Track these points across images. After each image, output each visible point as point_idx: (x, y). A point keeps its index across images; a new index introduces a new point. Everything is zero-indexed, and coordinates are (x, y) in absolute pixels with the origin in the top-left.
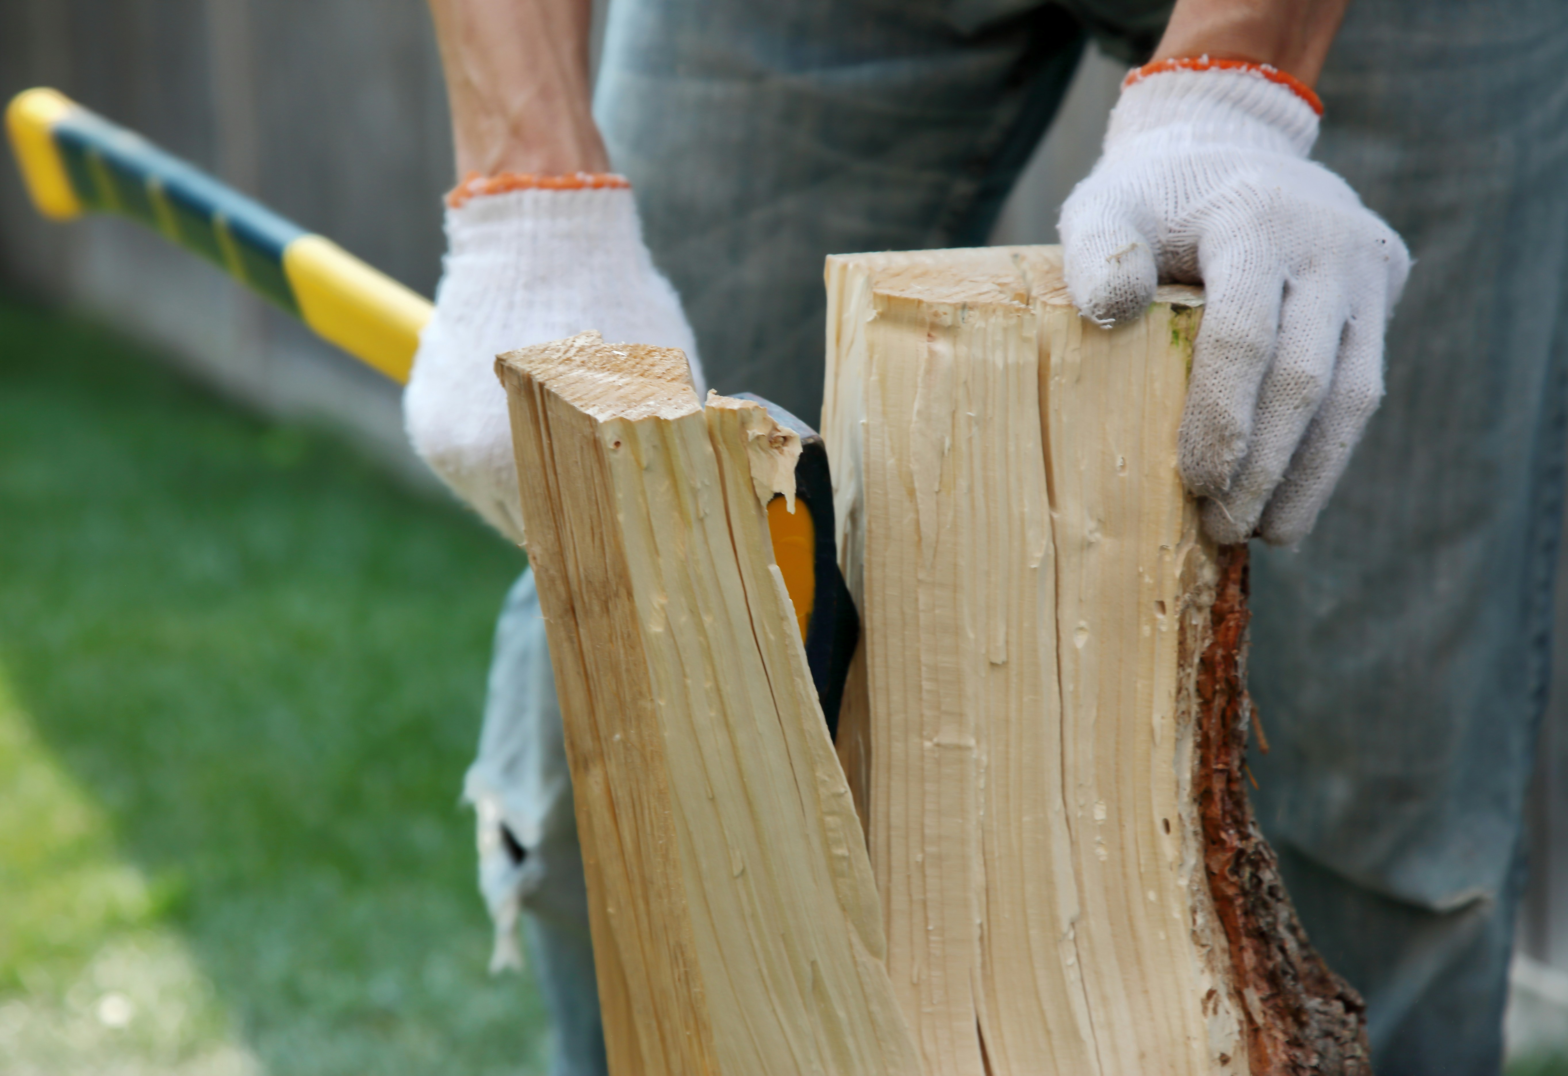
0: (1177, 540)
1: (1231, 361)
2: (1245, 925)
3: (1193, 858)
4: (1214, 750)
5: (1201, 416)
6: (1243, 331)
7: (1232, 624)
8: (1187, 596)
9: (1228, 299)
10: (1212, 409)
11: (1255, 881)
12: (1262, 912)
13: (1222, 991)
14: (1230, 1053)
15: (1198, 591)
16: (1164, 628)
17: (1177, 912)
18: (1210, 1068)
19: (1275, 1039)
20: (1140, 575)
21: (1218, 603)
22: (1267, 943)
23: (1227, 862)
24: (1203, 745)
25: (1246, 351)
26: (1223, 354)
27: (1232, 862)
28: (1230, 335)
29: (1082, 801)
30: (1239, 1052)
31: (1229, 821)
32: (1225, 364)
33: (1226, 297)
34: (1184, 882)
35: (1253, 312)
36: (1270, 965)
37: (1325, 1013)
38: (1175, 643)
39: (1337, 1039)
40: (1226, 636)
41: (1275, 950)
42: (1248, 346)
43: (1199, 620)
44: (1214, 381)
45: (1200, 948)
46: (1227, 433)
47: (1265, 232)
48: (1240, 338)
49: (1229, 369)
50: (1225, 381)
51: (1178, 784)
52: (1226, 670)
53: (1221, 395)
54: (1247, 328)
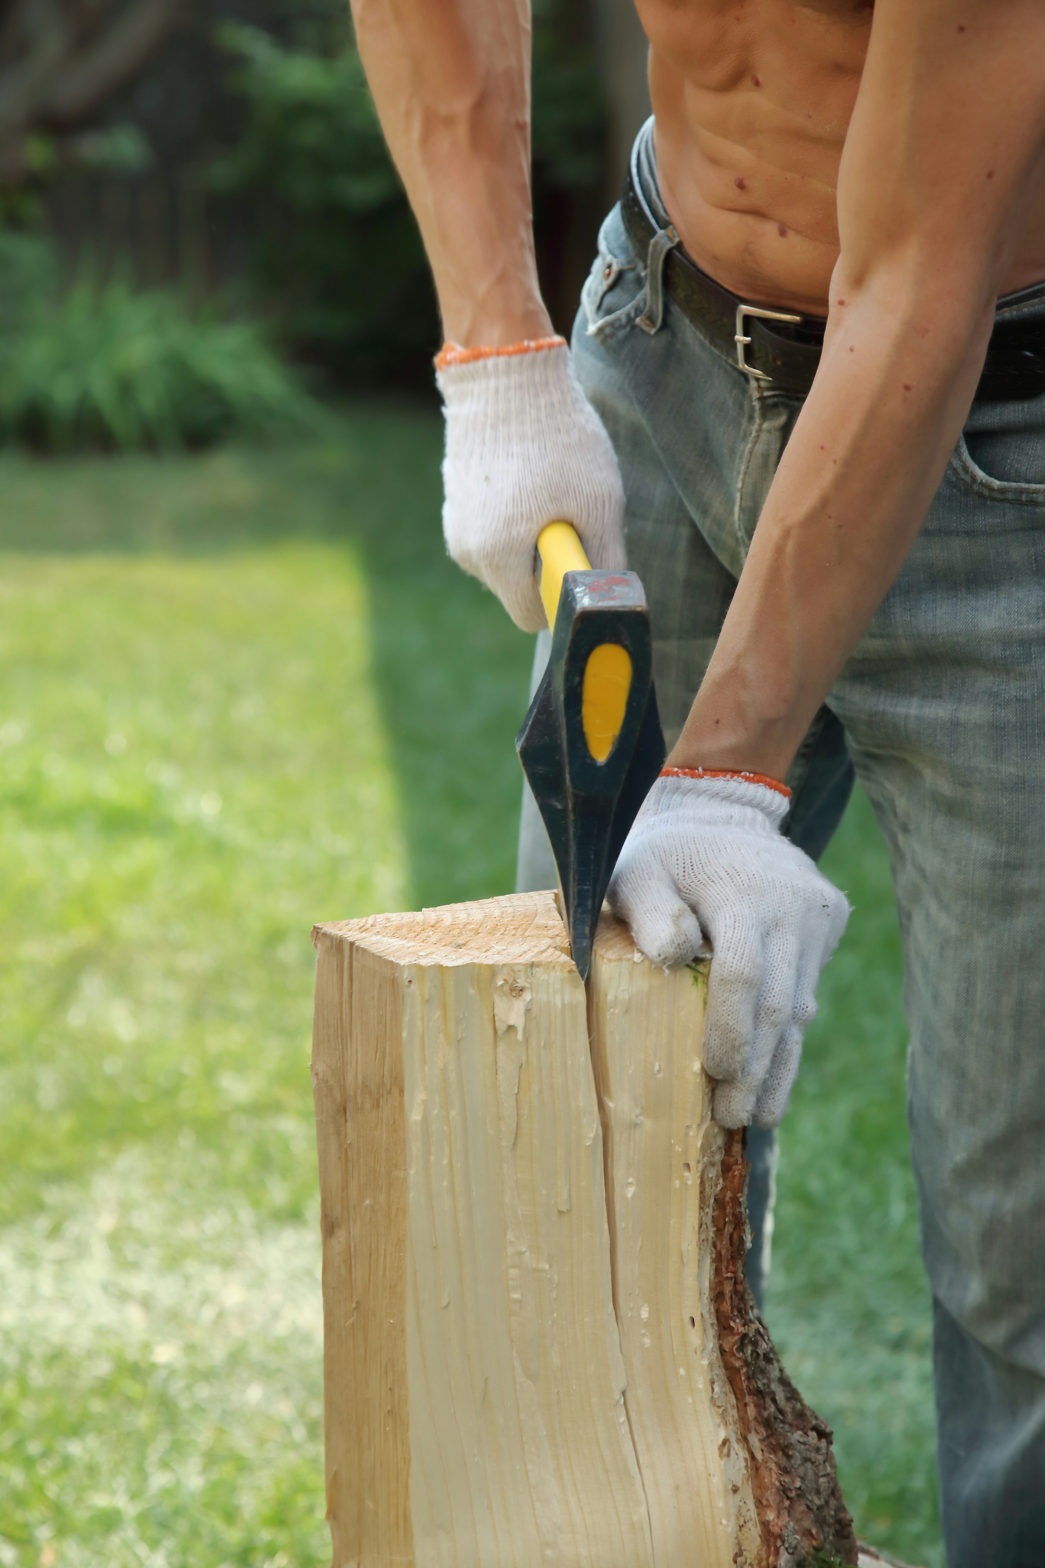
0: (698, 1121)
1: (733, 993)
2: (748, 1387)
3: (711, 1344)
4: (725, 1263)
5: (717, 1033)
6: (739, 971)
7: (736, 1173)
8: (705, 1159)
9: (725, 949)
10: (725, 1027)
11: (754, 1355)
12: (760, 1377)
13: (733, 1440)
14: (739, 1484)
15: (713, 1154)
16: (690, 1182)
17: (701, 1383)
18: (725, 1497)
19: (771, 1469)
20: (672, 1145)
21: (726, 1157)
22: (763, 1398)
23: (736, 1342)
24: (718, 1259)
25: (743, 984)
26: (728, 988)
27: (739, 1344)
28: (730, 975)
29: (631, 1305)
30: (745, 1482)
31: (736, 1313)
32: (729, 995)
33: (724, 948)
34: (705, 1362)
35: (745, 956)
36: (766, 1414)
37: (804, 1444)
38: (698, 1192)
39: (813, 1463)
40: (733, 1182)
41: (768, 1401)
42: (744, 980)
43: (713, 1173)
44: (723, 1008)
45: (716, 1408)
46: (737, 1044)
47: (746, 902)
48: (738, 976)
49: (732, 999)
50: (731, 1007)
51: (700, 1293)
52: (732, 1208)
53: (730, 1017)
54: (742, 968)
